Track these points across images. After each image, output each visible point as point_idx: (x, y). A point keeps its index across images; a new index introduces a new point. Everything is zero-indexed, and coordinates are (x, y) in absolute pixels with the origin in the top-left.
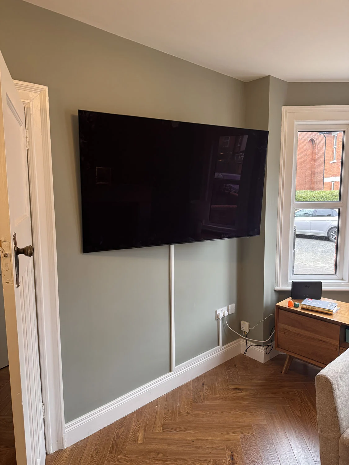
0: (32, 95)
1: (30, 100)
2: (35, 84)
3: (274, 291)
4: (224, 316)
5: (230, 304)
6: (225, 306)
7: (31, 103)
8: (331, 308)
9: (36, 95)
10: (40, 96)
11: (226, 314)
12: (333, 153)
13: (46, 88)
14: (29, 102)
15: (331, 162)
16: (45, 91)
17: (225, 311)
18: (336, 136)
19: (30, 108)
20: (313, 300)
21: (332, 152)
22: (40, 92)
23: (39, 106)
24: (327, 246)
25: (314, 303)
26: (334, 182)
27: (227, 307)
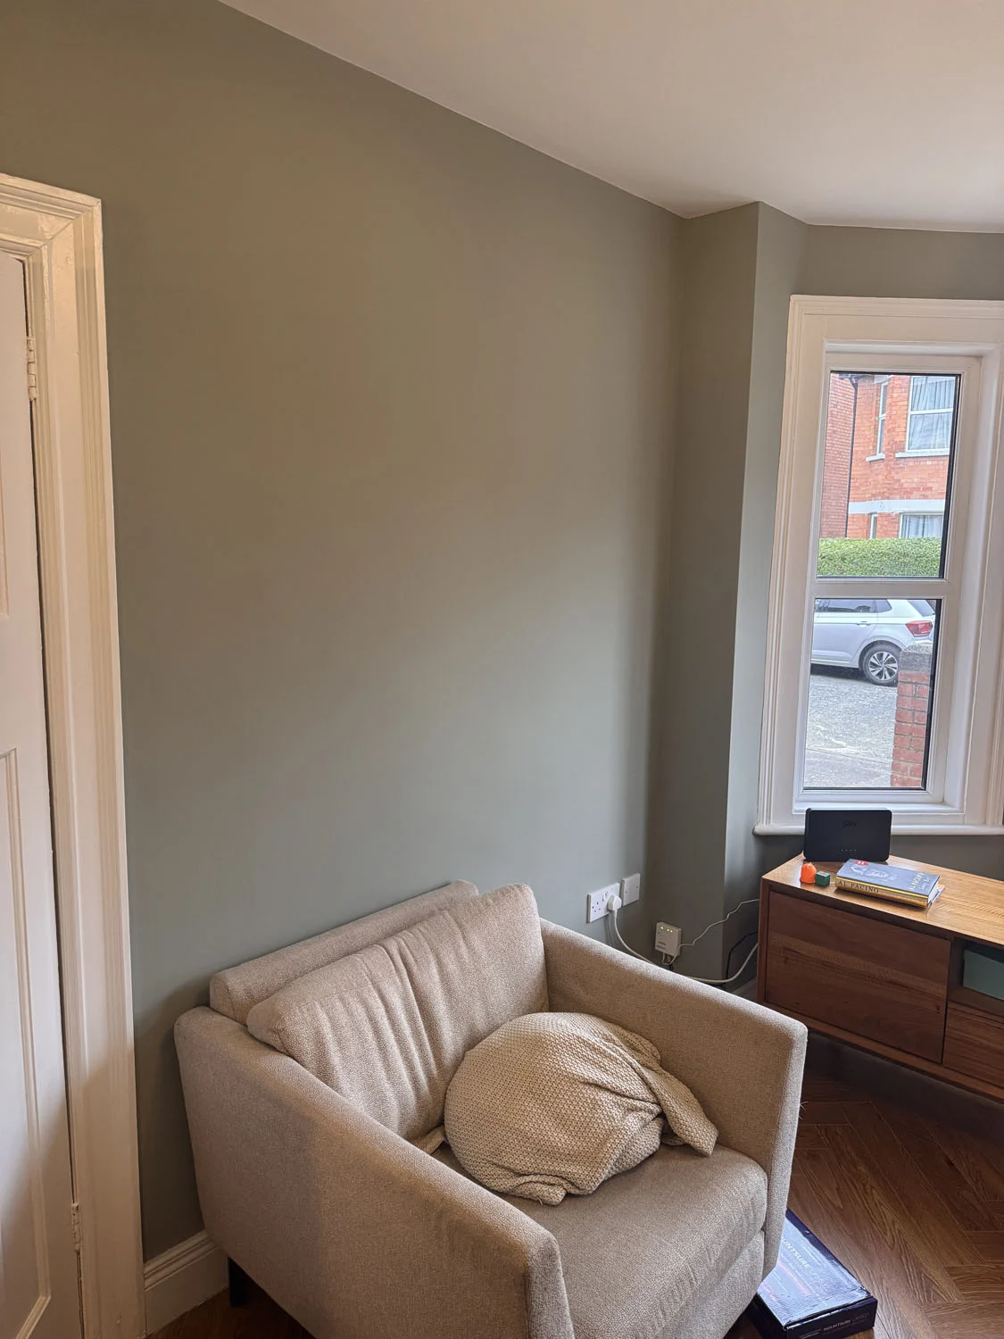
0: (47, 224)
1: (44, 240)
2: (61, 190)
3: (752, 838)
4: (609, 910)
5: (628, 874)
6: (612, 882)
7: (45, 251)
8: (922, 889)
9: (62, 224)
10: (74, 228)
11: (617, 904)
12: (877, 434)
13: (95, 205)
14: (37, 248)
15: (868, 459)
16: (92, 212)
17: (612, 897)
18: (886, 387)
19: (41, 265)
20: (870, 864)
21: (872, 431)
22: (74, 214)
23: (72, 263)
24: (860, 695)
25: (873, 874)
26: (876, 515)
27: (618, 885)
